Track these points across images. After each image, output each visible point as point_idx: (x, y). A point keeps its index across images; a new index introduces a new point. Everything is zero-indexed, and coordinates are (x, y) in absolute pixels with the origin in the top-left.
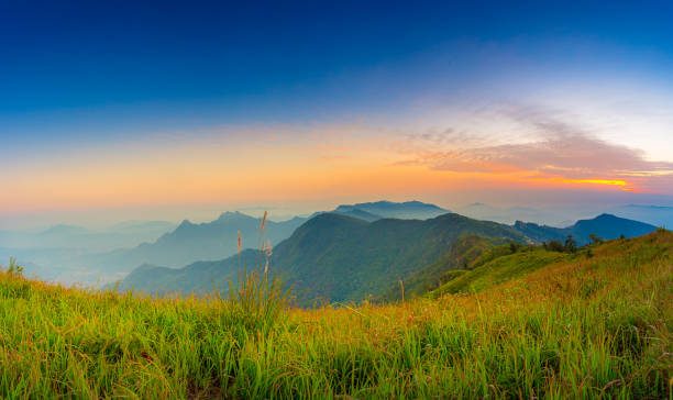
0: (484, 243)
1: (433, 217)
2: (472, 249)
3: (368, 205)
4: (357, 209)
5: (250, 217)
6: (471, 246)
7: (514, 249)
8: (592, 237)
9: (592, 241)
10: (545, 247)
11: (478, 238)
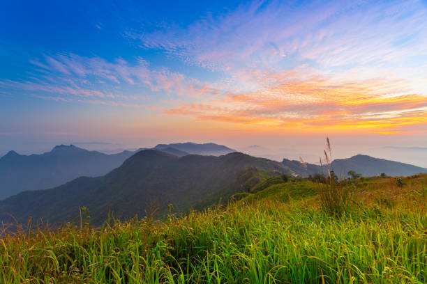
0: (260, 174)
1: (225, 154)
2: (252, 178)
3: (179, 145)
4: (171, 147)
6: (252, 176)
7: (285, 179)
8: (350, 173)
9: (351, 177)
10: (310, 178)
11: (256, 170)
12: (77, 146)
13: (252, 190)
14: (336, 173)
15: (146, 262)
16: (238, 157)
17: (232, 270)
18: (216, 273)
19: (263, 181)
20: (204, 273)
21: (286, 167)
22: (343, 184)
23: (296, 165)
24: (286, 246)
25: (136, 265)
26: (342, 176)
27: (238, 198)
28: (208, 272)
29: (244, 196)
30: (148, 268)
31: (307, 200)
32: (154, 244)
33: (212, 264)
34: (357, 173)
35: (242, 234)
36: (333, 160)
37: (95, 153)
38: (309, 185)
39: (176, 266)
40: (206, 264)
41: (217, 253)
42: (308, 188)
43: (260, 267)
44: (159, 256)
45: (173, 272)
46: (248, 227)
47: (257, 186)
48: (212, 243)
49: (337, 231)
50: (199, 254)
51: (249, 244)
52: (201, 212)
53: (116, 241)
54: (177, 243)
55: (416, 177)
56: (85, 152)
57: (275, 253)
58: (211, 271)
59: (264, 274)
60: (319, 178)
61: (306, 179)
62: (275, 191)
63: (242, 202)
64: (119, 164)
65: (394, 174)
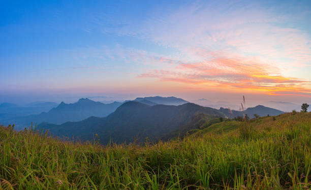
0: (206, 117)
1: (181, 104)
2: (201, 120)
3: (151, 98)
4: (146, 100)
5: (93, 101)
6: (201, 118)
7: (221, 120)
8: (255, 115)
9: (255, 117)
10: (235, 119)
11: (204, 115)
12: (90, 99)
13: (201, 128)
14: (248, 116)
15: (133, 167)
16: (191, 107)
17: (186, 173)
18: (176, 175)
19: (208, 122)
20: (169, 174)
21: (222, 113)
22: (251, 121)
23: (227, 111)
24: (219, 158)
25: (127, 169)
26: (251, 117)
27: (191, 133)
28: (171, 174)
29: (195, 132)
30: (134, 170)
31: (232, 132)
32: (137, 159)
33: (174, 170)
34: (258, 115)
35: (192, 154)
36: (247, 108)
37: (99, 103)
38: (235, 123)
39: (151, 170)
40: (170, 170)
41: (177, 165)
42: (234, 125)
43: (203, 170)
44: (140, 165)
45: (149, 173)
46: (197, 150)
47: (204, 125)
48: (173, 160)
49: (246, 147)
50: (165, 165)
51: (197, 159)
52: (166, 141)
53: (115, 154)
54: (151, 159)
55: (279, 116)
56: (93, 102)
57: (212, 162)
58: (173, 174)
59: (205, 173)
60: (239, 119)
61: (233, 120)
62: (215, 127)
63: (194, 135)
64: (114, 110)
65: (272, 115)
